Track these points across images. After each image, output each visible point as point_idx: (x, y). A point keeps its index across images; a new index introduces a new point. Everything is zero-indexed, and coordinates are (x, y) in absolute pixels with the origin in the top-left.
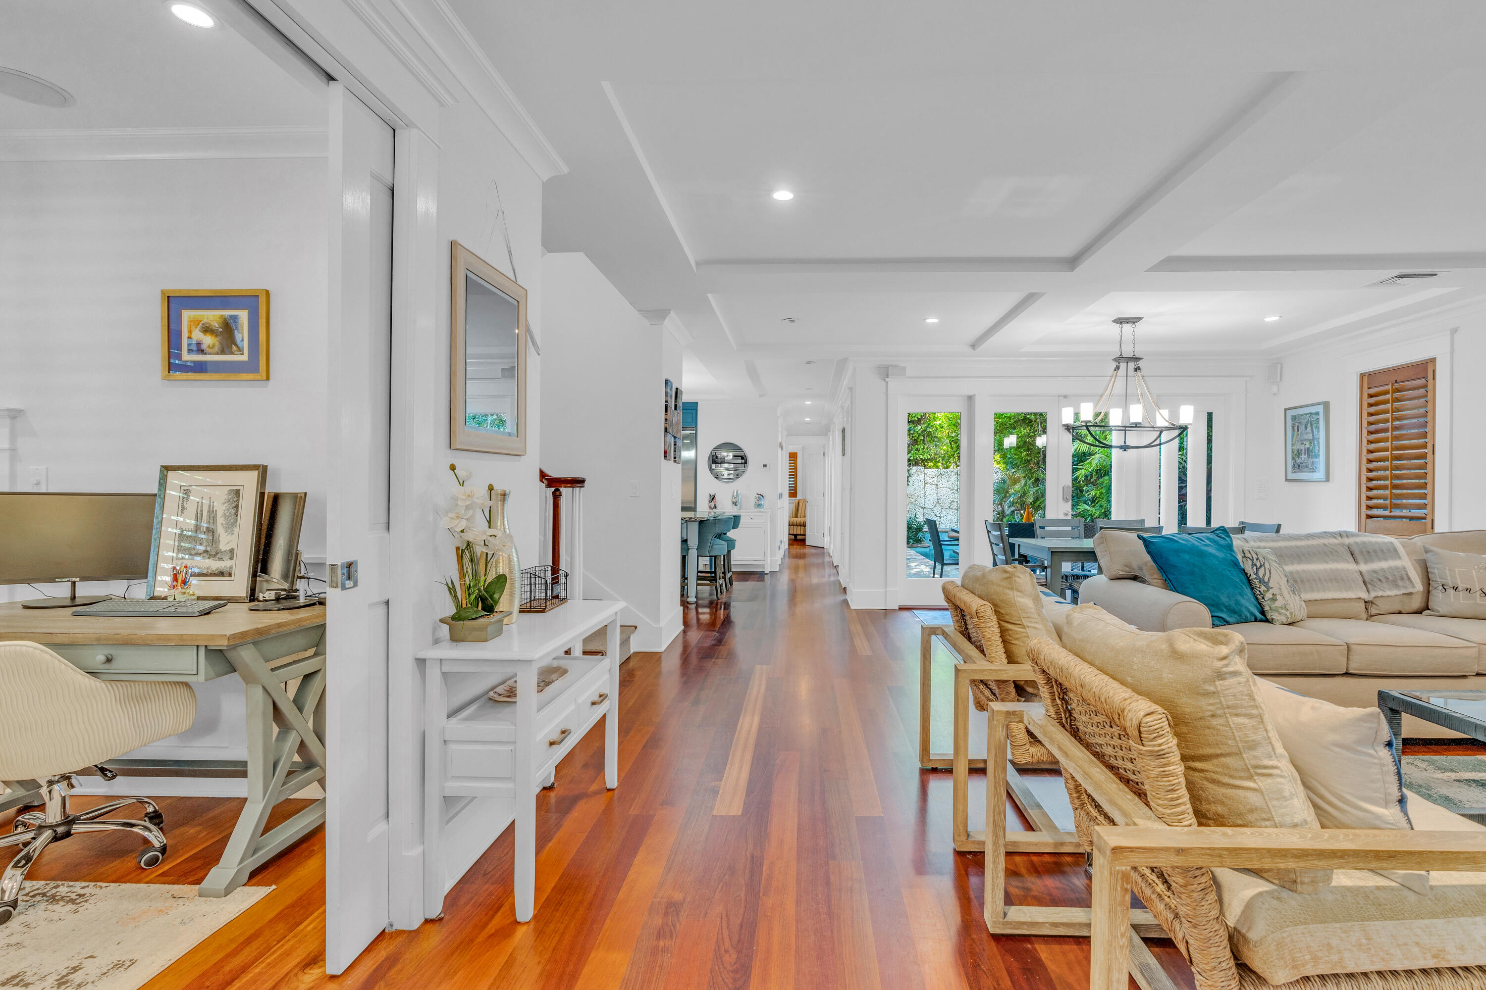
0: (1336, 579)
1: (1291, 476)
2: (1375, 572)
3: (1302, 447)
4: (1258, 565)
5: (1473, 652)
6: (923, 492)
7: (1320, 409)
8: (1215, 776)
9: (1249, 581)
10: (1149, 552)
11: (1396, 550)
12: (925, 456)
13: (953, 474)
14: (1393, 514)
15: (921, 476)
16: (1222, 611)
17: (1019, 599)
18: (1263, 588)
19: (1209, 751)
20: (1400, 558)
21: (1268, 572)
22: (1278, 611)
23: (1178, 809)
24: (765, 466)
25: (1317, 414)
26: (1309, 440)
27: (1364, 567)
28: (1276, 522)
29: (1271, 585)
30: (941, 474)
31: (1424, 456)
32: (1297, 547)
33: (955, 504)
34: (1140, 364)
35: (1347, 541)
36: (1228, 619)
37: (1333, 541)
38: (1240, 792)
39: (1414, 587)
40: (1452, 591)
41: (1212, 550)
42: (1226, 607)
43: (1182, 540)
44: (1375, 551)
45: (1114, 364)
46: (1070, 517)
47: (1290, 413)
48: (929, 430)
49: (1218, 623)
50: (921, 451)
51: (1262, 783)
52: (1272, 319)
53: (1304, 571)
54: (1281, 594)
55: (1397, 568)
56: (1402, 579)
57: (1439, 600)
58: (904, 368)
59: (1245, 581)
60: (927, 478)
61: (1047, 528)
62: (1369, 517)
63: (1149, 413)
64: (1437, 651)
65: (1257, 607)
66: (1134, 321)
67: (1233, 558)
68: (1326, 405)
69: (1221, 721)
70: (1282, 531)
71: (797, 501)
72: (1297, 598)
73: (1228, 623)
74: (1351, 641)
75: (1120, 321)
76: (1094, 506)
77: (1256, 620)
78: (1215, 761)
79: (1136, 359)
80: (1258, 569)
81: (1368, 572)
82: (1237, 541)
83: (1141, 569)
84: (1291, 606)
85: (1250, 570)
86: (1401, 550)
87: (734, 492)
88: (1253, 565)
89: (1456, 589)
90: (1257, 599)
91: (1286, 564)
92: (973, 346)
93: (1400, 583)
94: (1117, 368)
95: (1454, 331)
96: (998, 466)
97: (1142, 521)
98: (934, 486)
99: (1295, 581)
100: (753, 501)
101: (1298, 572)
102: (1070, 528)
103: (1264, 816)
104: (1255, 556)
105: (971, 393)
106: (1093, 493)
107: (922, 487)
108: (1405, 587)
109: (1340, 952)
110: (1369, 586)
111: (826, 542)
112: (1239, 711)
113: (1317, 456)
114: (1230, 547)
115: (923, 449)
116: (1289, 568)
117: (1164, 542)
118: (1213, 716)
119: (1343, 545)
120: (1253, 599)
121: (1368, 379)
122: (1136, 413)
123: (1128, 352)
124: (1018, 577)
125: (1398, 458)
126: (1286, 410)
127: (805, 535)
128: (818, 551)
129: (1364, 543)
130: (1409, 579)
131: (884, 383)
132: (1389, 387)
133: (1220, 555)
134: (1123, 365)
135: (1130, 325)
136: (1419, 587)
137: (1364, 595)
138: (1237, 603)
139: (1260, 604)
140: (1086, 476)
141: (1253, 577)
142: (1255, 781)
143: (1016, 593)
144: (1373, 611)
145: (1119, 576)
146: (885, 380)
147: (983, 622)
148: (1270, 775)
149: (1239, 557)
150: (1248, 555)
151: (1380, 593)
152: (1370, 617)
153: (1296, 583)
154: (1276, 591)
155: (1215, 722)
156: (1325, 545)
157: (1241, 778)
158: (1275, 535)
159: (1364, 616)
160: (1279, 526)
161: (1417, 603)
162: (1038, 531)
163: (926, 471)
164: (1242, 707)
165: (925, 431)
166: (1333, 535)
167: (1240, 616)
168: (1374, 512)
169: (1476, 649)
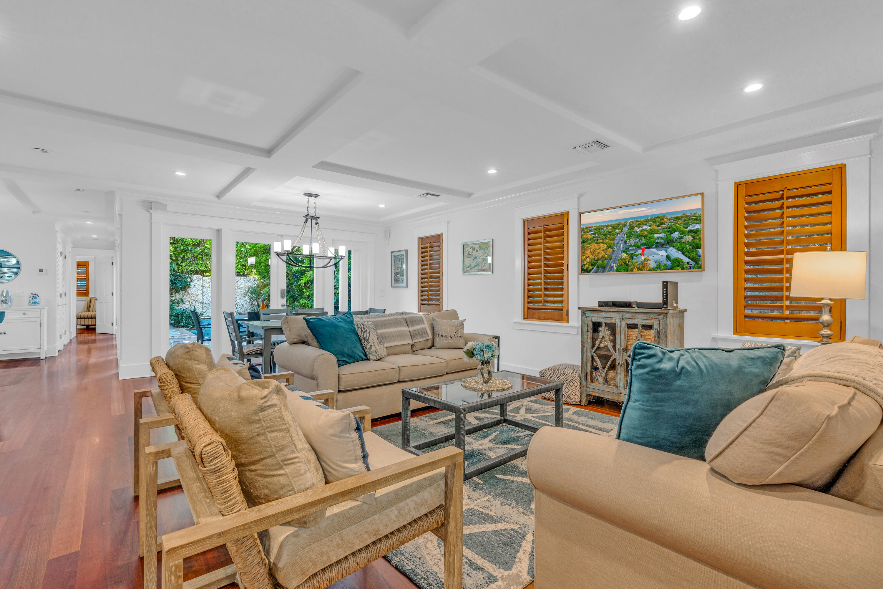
0: (401, 336)
1: (394, 285)
2: (415, 330)
3: (398, 271)
4: (364, 331)
5: (445, 364)
6: (201, 292)
7: (404, 253)
8: (262, 472)
9: (360, 339)
10: (309, 327)
11: (422, 320)
12: (203, 269)
14: (429, 303)
15: (200, 282)
16: (345, 357)
18: (366, 343)
19: (257, 458)
20: (424, 323)
21: (368, 334)
22: (372, 354)
24: (41, 271)
25: (403, 255)
26: (400, 268)
27: (411, 329)
28: (384, 308)
29: (369, 341)
31: (439, 277)
32: (384, 320)
34: (319, 220)
35: (405, 316)
36: (348, 361)
37: (399, 317)
38: (275, 478)
39: (428, 336)
40: (441, 337)
41: (341, 324)
42: (347, 354)
43: (327, 319)
44: (415, 321)
45: (305, 219)
46: (285, 307)
47: (394, 254)
49: (342, 364)
50: (200, 265)
51: (288, 469)
52: (382, 206)
53: (386, 332)
54: (374, 345)
55: (423, 328)
56: (424, 333)
57: (439, 342)
58: (166, 205)
59: (358, 340)
61: (271, 315)
62: (422, 304)
63: (324, 248)
64: (433, 365)
65: (363, 353)
66: (315, 196)
67: (353, 328)
68: (407, 251)
69: (263, 437)
70: (386, 312)
71: (88, 299)
72: (382, 346)
73: (348, 363)
74: (400, 364)
75: (307, 195)
76: (309, 301)
77: (363, 360)
78: (261, 463)
79: (316, 218)
80: (364, 333)
81: (412, 331)
82: (358, 319)
83: (307, 337)
84: (379, 350)
85: (360, 334)
86: (425, 320)
87: (3, 292)
88: (362, 331)
90: (363, 349)
91: (379, 329)
92: (218, 196)
93: (424, 335)
94: (306, 222)
95: (448, 222)
96: (255, 277)
97: (323, 309)
100: (27, 299)
101: (384, 333)
102: (285, 314)
104: (362, 326)
105: (219, 228)
106: (308, 293)
107: (201, 289)
108: (425, 337)
110: (413, 337)
111: (115, 330)
112: (274, 429)
113: (403, 276)
114: (352, 322)
115: (202, 264)
116: (379, 331)
117: (317, 321)
118: (258, 435)
119: (403, 318)
120: (361, 349)
122: (316, 248)
123: (312, 213)
125: (431, 277)
126: (392, 252)
127: (95, 325)
128: (110, 336)
129: (411, 317)
130: (427, 333)
131: (148, 213)
132: (428, 245)
133: (346, 326)
134: (309, 220)
135: (313, 198)
136: (430, 336)
137: (410, 342)
138: (353, 352)
139: (365, 351)
140: (305, 284)
141: (362, 337)
142: (283, 470)
143: (194, 362)
144: (414, 349)
145: (294, 342)
146: (149, 211)
147: (165, 386)
148: (293, 463)
149: (356, 327)
150: (359, 326)
151: (417, 341)
152: (413, 352)
153: (382, 339)
154: (371, 344)
155: (260, 438)
156: (396, 319)
157: (276, 469)
158: (383, 314)
159: (411, 352)
160: (385, 310)
161: (430, 344)
162: (262, 317)
163: (204, 278)
164: (276, 426)
165: (203, 251)
166: (400, 314)
167: (354, 358)
168: (424, 302)
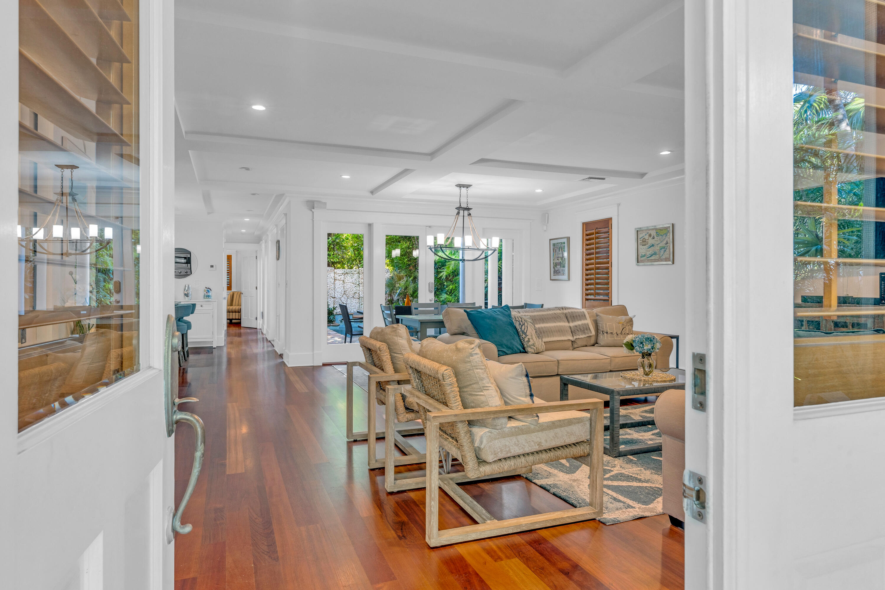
0: (560, 331)
1: (553, 277)
2: (576, 326)
3: (558, 261)
4: (522, 324)
5: (608, 361)
6: (333, 286)
7: (565, 240)
8: (470, 393)
9: (518, 332)
10: (469, 319)
11: (585, 315)
12: (335, 260)
13: (356, 273)
14: (596, 298)
15: (332, 274)
16: (504, 348)
17: (400, 341)
18: (524, 336)
19: (468, 383)
20: (586, 319)
21: (526, 328)
22: (530, 347)
23: (457, 404)
24: (212, 266)
25: (564, 243)
26: (561, 257)
27: (572, 324)
28: (541, 303)
29: (527, 334)
30: (347, 273)
31: (607, 268)
32: (543, 315)
33: (357, 294)
34: (471, 211)
35: (565, 311)
36: (507, 352)
37: (558, 311)
38: (478, 397)
39: (591, 333)
40: (606, 334)
41: (499, 317)
42: (506, 345)
43: (486, 312)
44: (576, 316)
45: (457, 211)
46: (433, 302)
47: (552, 242)
48: (338, 241)
49: (502, 354)
50: (332, 256)
51: (485, 393)
52: (539, 191)
53: (545, 327)
54: (532, 339)
55: (585, 324)
56: (587, 329)
57: (603, 339)
58: (325, 203)
59: (516, 333)
60: (336, 276)
61: (419, 309)
62: (587, 300)
63: (476, 241)
64: (594, 361)
65: (521, 345)
66: (468, 186)
67: (511, 321)
68: (568, 239)
69: (472, 371)
70: (544, 307)
71: (231, 293)
72: (540, 340)
73: (507, 354)
74: (560, 359)
75: (460, 186)
76: (451, 295)
77: (521, 352)
78: (470, 387)
79: (468, 209)
80: (522, 326)
81: (573, 326)
82: (514, 313)
83: (466, 328)
84: (537, 344)
85: (518, 327)
86: (587, 316)
87: (186, 286)
88: (520, 324)
89: (607, 333)
90: (521, 341)
91: (537, 324)
92: (372, 192)
93: (586, 331)
94: (458, 213)
95: (619, 205)
96: (388, 268)
97: (474, 304)
98: (342, 282)
99: (541, 332)
100: (202, 293)
101: (542, 328)
102: (433, 309)
103: (486, 404)
104: (520, 320)
105: (371, 222)
106: (451, 287)
107: (332, 282)
108: (588, 333)
109: (509, 447)
110: (573, 333)
111: (259, 324)
112: (478, 367)
113: (564, 267)
114: (509, 316)
115: (333, 254)
116: (537, 326)
117: (477, 314)
118: (469, 370)
119: (563, 313)
120: (519, 342)
121: (586, 226)
122: (469, 241)
123: (464, 204)
124: (400, 330)
125: (598, 268)
126: (550, 240)
127: (240, 319)
128: (253, 331)
129: (572, 312)
130: (590, 329)
131: (311, 212)
132: (594, 231)
133: (504, 319)
134: (461, 212)
135: (465, 188)
136: (593, 333)
137: (571, 338)
138: (511, 343)
139: (523, 344)
140: (446, 276)
141: (520, 330)
142: (483, 392)
143: (399, 338)
144: (575, 346)
145: (455, 333)
146: (311, 210)
147: (383, 353)
148: (488, 389)
149: (514, 321)
150: (517, 319)
151: (578, 337)
152: (574, 349)
153: (540, 333)
154: (529, 337)
155: (470, 372)
156: (555, 313)
157: (479, 392)
158: (540, 309)
159: (571, 348)
160: (543, 305)
161: (593, 341)
162: (413, 310)
163: (335, 270)
164: (479, 366)
165: (334, 241)
166: (559, 309)
167: (513, 350)
168: (589, 297)
169: (609, 359)
